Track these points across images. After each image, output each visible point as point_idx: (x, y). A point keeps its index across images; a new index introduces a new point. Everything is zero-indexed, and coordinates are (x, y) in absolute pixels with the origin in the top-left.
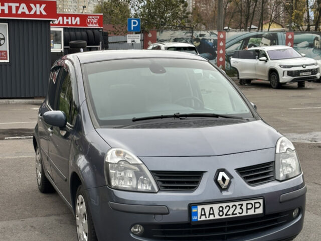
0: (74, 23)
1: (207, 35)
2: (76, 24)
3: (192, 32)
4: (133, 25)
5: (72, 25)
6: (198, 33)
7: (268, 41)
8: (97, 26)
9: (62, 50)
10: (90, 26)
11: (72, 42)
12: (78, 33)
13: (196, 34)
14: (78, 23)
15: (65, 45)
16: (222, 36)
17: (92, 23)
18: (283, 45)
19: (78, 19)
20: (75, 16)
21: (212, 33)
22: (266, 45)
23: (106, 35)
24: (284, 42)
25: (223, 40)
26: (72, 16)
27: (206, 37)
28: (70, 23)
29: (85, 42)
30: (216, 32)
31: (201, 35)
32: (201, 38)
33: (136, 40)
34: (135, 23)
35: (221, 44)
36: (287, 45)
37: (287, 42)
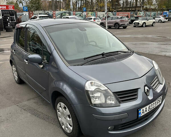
0: (4, 8)
1: (50, 12)
2: (5, 9)
3: (45, 11)
4: (25, 9)
5: (3, 9)
6: (47, 12)
7: (68, 14)
8: (12, 9)
9: (2, 18)
10: (10, 9)
11: (4, 15)
12: (6, 12)
13: (46, 12)
14: (6, 8)
15: (2, 16)
16: (54, 13)
17: (10, 8)
18: (72, 15)
19: (5, 7)
20: (4, 6)
21: (51, 12)
22: (68, 15)
23: (16, 12)
24: (73, 14)
25: (55, 14)
26: (3, 6)
27: (49, 13)
28: (2, 8)
29: (9, 15)
30: (52, 11)
31: (48, 12)
32: (48, 13)
33: (27, 14)
34: (26, 8)
35: (54, 15)
36: (73, 15)
37: (74, 14)
